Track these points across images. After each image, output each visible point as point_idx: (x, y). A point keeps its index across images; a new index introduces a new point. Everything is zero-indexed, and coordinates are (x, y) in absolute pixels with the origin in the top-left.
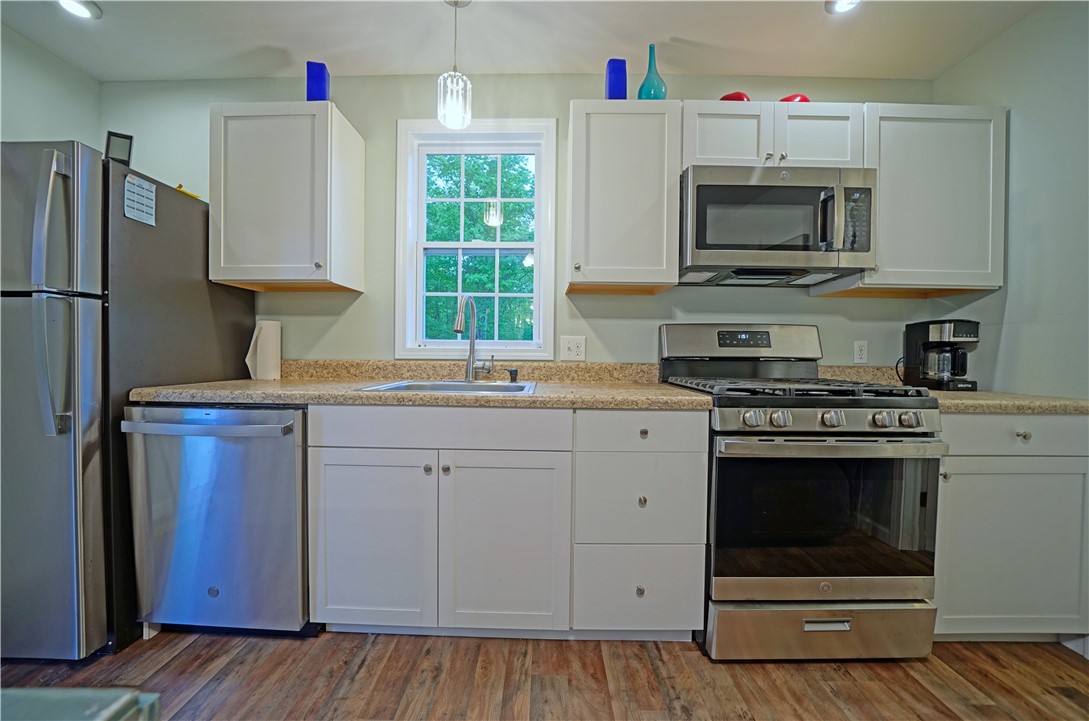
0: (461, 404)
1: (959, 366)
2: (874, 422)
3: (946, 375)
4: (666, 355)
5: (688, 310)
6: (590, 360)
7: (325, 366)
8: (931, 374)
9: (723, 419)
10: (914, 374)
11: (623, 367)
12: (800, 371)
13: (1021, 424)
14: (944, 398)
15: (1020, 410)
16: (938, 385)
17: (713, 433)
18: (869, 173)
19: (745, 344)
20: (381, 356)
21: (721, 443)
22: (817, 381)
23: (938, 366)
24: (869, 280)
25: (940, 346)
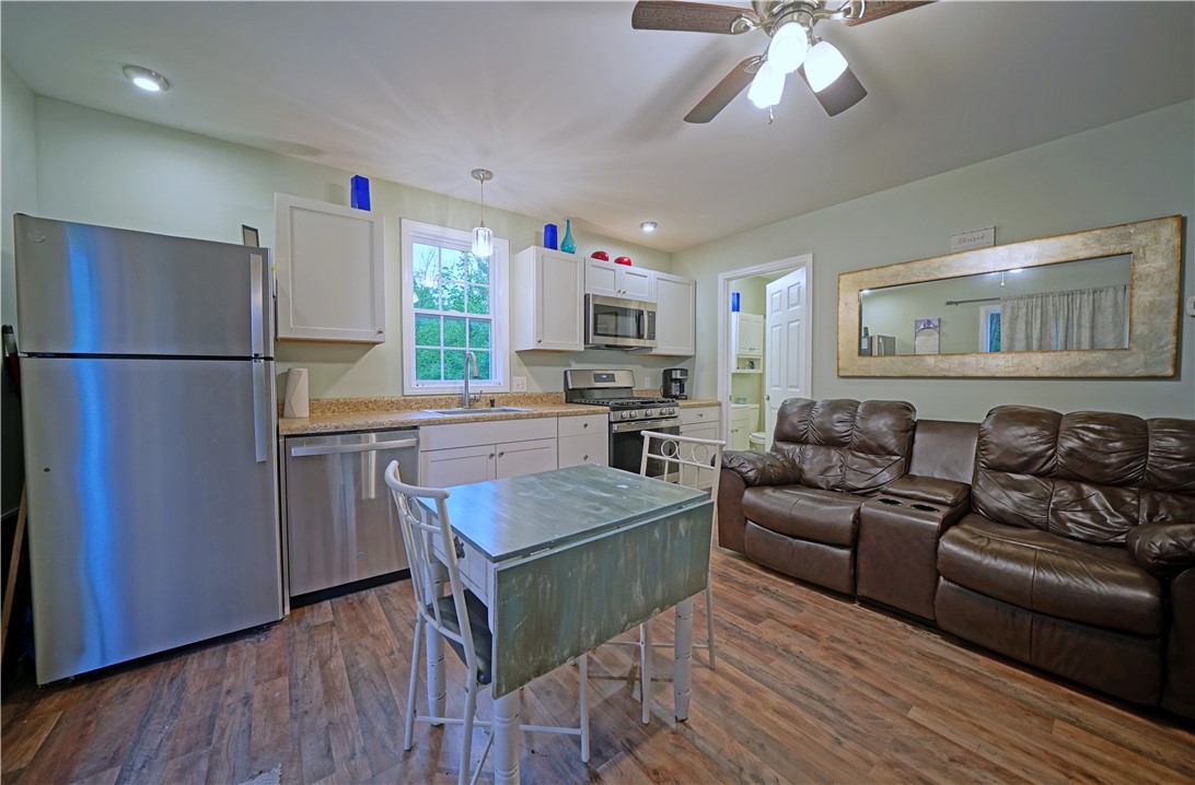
0: (467, 421)
1: (682, 390)
2: (661, 413)
3: (678, 393)
4: (571, 387)
5: (577, 362)
6: (530, 391)
7: (346, 404)
8: (673, 393)
9: (615, 417)
10: (667, 393)
11: (548, 394)
12: (624, 394)
13: (700, 411)
14: (681, 403)
15: (700, 406)
16: (676, 397)
17: (610, 423)
18: (654, 305)
19: (604, 380)
20: (392, 394)
21: (615, 427)
22: (634, 398)
23: (675, 390)
24: (654, 352)
25: (676, 380)
